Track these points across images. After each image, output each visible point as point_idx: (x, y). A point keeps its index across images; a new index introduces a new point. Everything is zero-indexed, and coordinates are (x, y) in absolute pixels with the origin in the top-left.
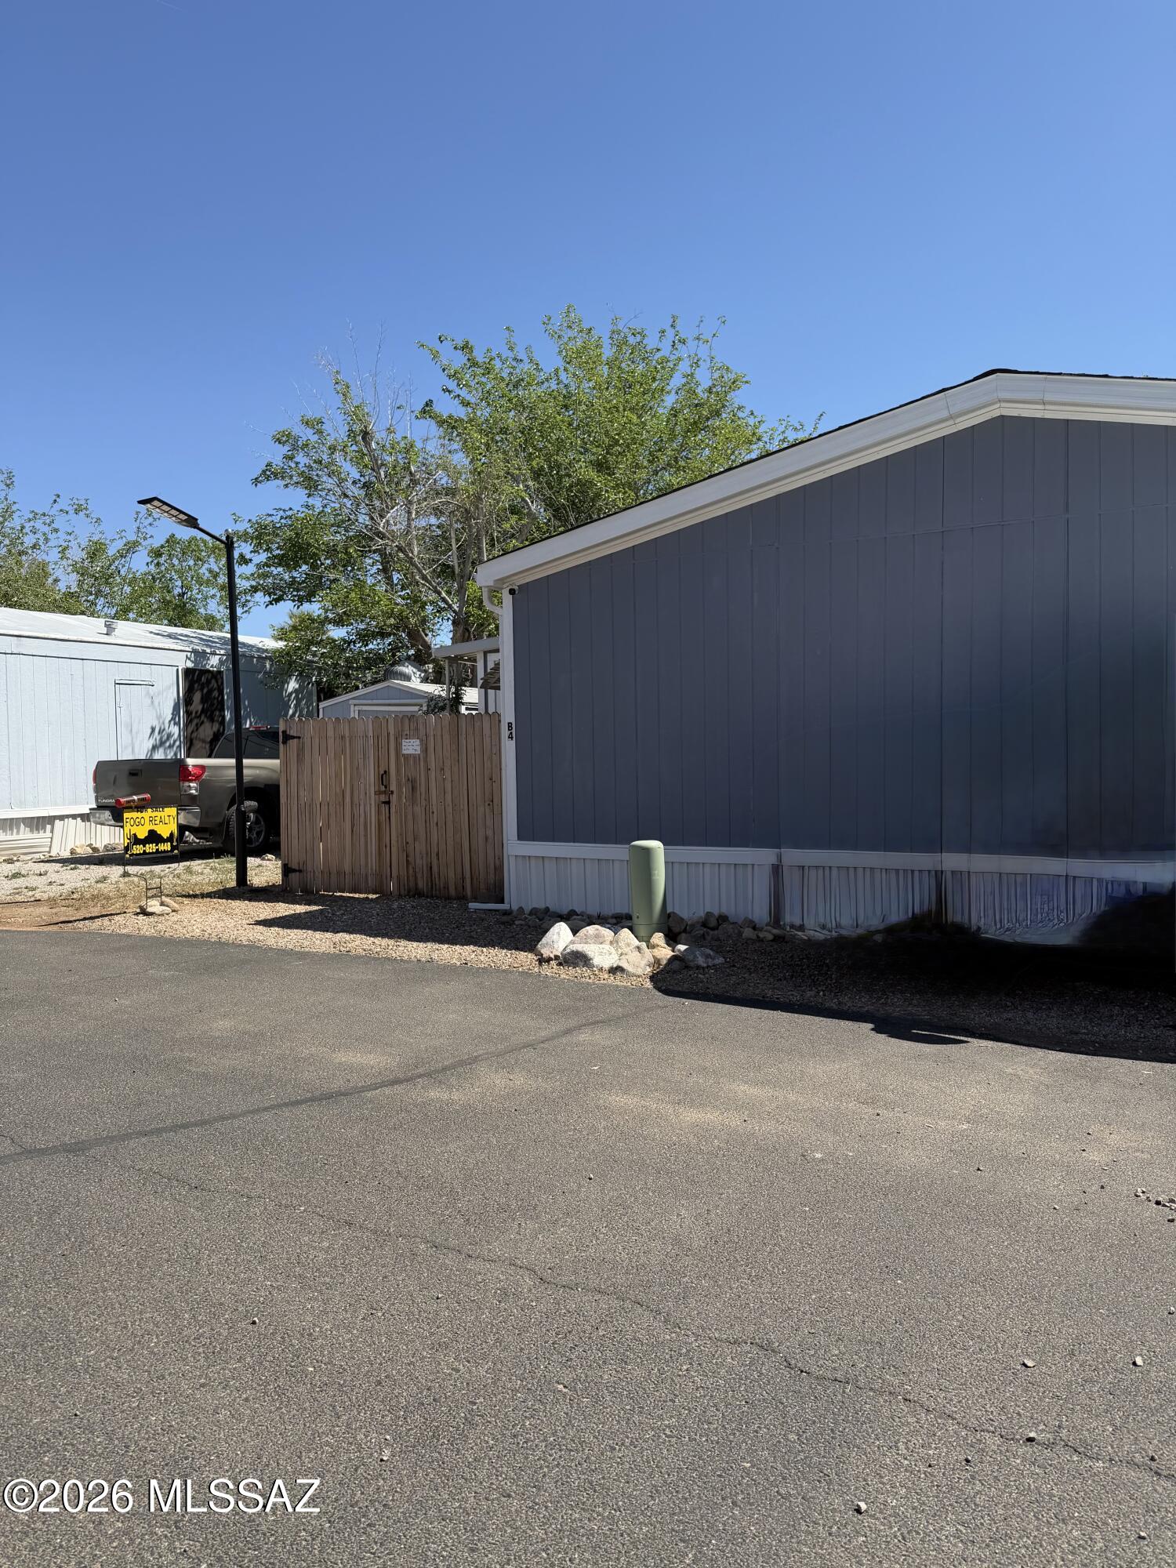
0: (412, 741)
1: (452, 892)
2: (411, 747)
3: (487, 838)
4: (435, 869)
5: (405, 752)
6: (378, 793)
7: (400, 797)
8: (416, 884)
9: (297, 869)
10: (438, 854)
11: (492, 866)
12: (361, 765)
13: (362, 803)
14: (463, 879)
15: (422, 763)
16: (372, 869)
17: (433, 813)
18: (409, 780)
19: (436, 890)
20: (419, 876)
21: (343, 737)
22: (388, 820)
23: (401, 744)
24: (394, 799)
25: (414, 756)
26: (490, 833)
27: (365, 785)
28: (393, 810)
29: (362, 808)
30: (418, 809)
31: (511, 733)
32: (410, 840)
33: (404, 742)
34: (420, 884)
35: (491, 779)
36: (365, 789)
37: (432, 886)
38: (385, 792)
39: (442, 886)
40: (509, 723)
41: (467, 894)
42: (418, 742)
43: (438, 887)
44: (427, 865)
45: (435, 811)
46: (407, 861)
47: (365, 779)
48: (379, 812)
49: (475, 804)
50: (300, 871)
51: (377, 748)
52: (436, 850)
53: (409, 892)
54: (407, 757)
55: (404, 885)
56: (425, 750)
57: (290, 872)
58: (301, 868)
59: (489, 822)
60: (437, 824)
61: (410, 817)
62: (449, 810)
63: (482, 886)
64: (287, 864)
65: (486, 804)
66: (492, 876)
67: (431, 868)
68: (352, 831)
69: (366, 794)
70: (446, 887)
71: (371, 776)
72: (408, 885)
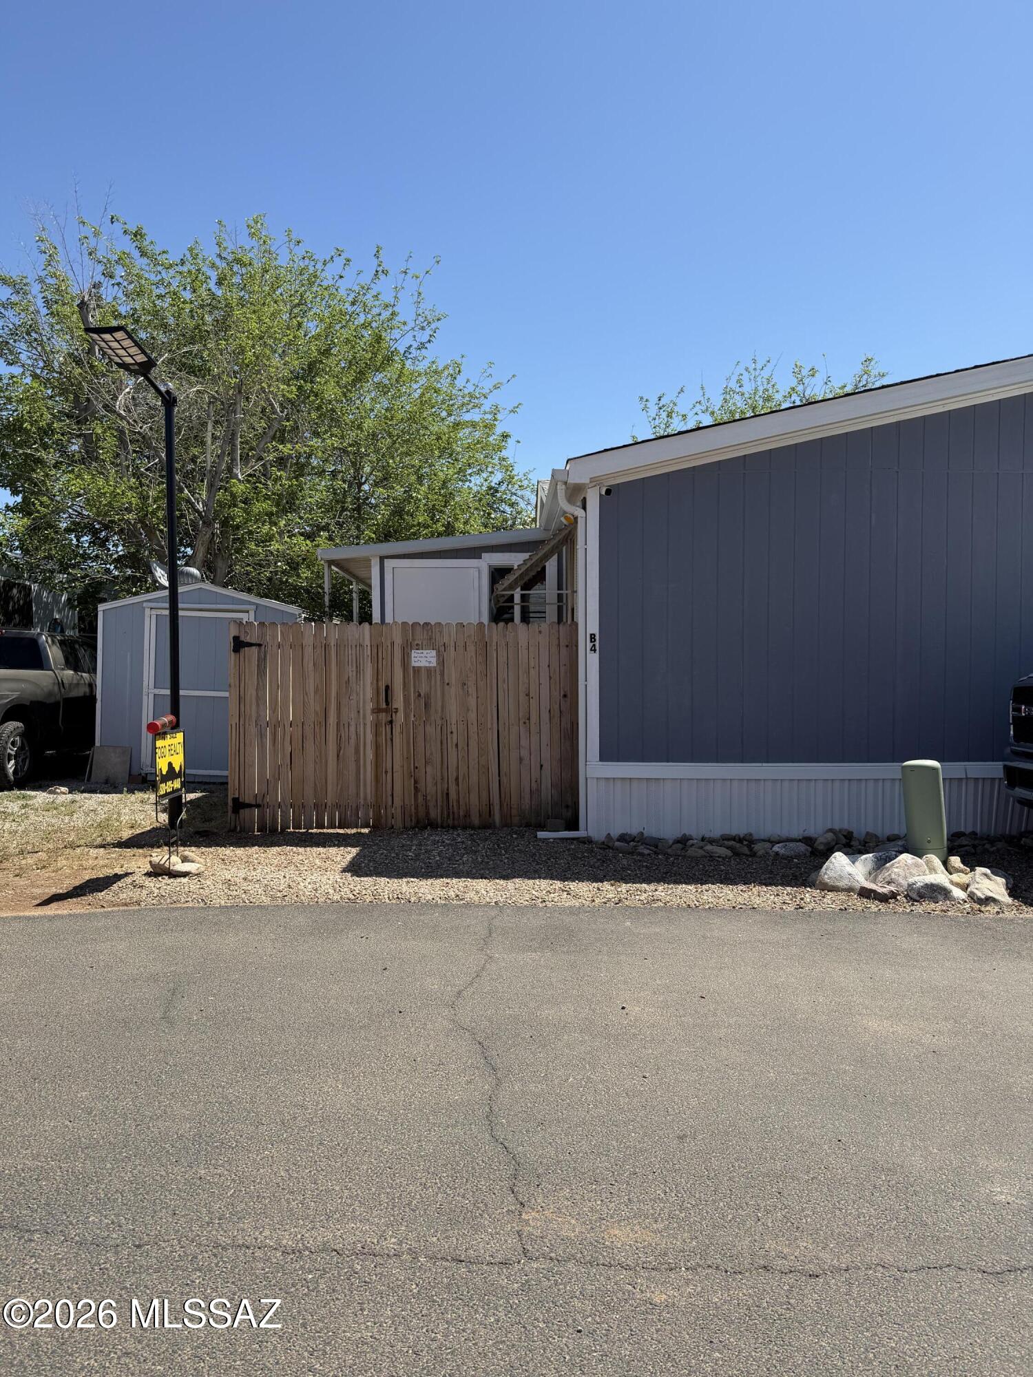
0: (425, 652)
1: (476, 821)
2: (424, 658)
3: (521, 759)
4: (453, 795)
5: (414, 664)
6: (377, 710)
7: (407, 716)
8: (428, 813)
9: (254, 803)
10: (457, 779)
11: (527, 790)
12: (353, 680)
13: (353, 723)
14: (490, 805)
15: (438, 677)
16: (365, 799)
17: (452, 733)
18: (420, 695)
19: (454, 819)
20: (431, 804)
21: (326, 646)
22: (389, 742)
23: (409, 656)
24: (400, 718)
25: (428, 670)
26: (524, 753)
27: (358, 702)
28: (397, 730)
29: (352, 729)
30: (430, 730)
31: (594, 645)
32: (420, 763)
33: (414, 653)
34: (433, 814)
35: (528, 695)
36: (358, 707)
37: (448, 815)
38: (386, 711)
39: (462, 813)
40: (591, 635)
41: (494, 820)
42: (434, 653)
43: (456, 816)
44: (442, 793)
45: (454, 731)
46: (416, 788)
47: (358, 694)
48: (377, 734)
49: (507, 724)
50: (258, 806)
51: (376, 659)
52: (455, 774)
53: (418, 822)
54: (417, 670)
55: (411, 816)
56: (441, 661)
57: (243, 808)
58: (259, 801)
59: (524, 742)
60: (457, 745)
61: (420, 738)
62: (473, 729)
63: (514, 812)
64: (238, 798)
65: (521, 722)
66: (527, 800)
67: (448, 794)
68: (338, 756)
69: (359, 712)
70: (467, 815)
71: (366, 692)
72: (417, 813)
